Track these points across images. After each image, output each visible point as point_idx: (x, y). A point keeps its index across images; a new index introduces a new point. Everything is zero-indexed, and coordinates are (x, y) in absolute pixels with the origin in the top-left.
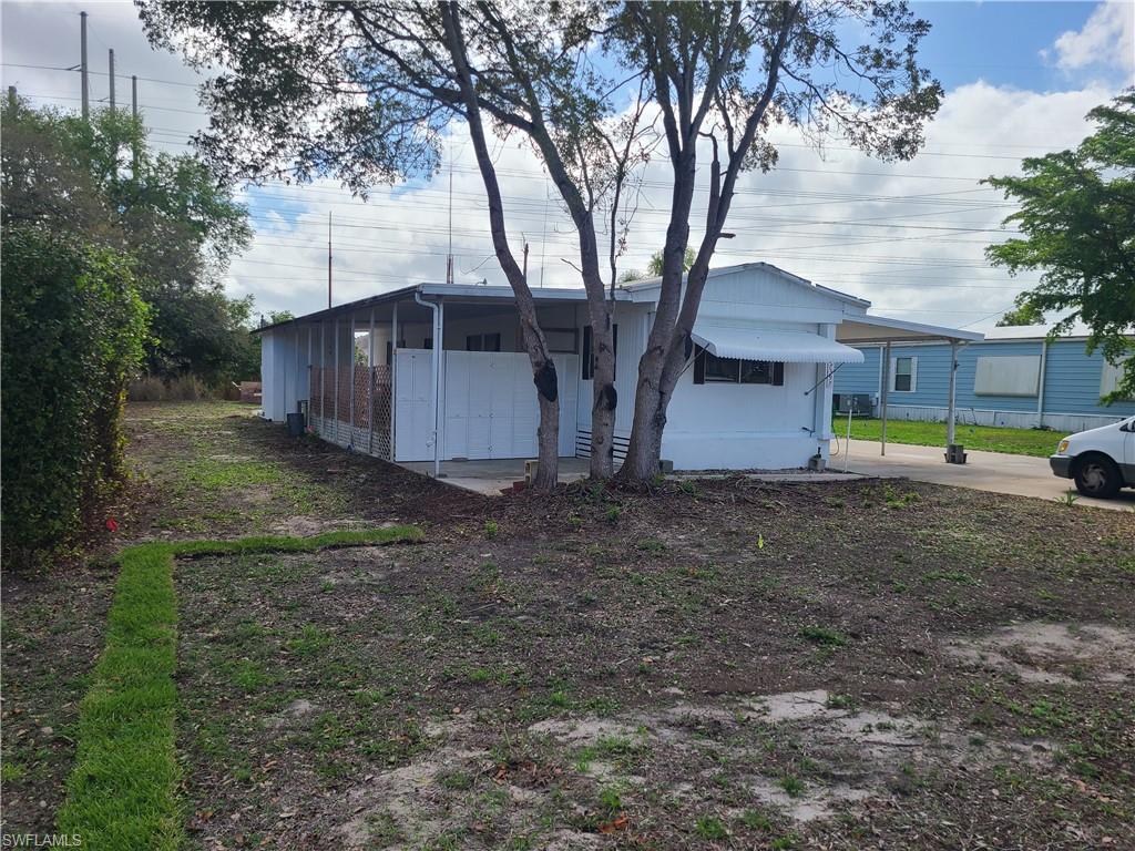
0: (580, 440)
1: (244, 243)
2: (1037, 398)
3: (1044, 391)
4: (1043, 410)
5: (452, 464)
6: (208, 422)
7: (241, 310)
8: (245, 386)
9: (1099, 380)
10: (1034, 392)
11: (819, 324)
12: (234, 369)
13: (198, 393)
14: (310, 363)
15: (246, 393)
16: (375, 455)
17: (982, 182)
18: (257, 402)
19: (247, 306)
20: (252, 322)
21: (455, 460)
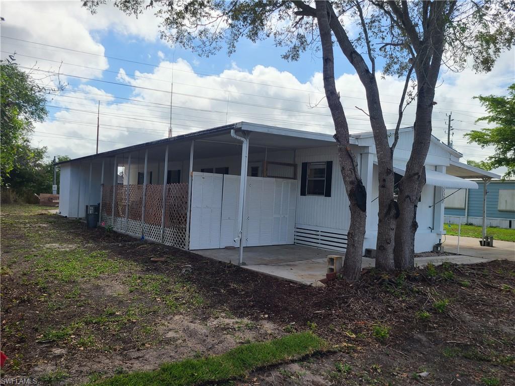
0: (299, 234)
1: (42, 118)
2: (465, 209)
3: (468, 207)
4: (468, 215)
5: (223, 251)
6: (26, 217)
7: (39, 154)
8: (43, 196)
9: (498, 201)
10: (463, 207)
11: (436, 166)
12: (34, 187)
13: (12, 200)
14: (102, 182)
15: (43, 200)
16: (167, 244)
17: (474, 98)
18: (55, 205)
19: (43, 152)
20: (46, 161)
21: (227, 248)
